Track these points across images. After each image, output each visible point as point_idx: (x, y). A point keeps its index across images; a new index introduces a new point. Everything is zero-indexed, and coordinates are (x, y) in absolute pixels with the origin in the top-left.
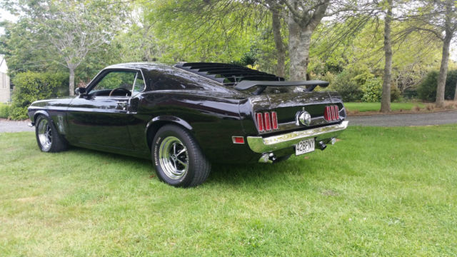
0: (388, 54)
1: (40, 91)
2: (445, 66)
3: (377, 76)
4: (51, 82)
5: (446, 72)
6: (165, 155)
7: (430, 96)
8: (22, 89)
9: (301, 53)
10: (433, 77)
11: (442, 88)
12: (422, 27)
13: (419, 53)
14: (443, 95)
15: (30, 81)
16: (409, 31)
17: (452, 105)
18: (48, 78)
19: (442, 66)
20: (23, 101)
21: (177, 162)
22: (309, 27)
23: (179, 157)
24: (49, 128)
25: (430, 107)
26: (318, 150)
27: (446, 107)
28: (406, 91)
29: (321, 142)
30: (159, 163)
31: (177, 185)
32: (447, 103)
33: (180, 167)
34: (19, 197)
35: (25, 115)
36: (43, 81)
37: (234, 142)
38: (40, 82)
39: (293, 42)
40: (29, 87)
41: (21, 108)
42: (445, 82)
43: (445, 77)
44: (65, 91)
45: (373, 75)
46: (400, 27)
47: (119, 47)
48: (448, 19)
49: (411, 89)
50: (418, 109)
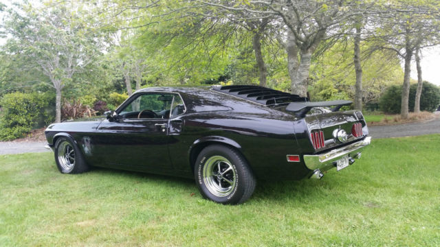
0: (359, 71)
1: (28, 111)
2: (407, 81)
3: (340, 91)
4: (39, 103)
5: (409, 87)
6: (208, 174)
7: (392, 109)
8: (10, 110)
9: (302, 73)
10: (394, 91)
11: (406, 101)
12: (384, 46)
13: (381, 69)
14: (407, 107)
15: (19, 102)
16: (372, 50)
17: (416, 116)
18: (36, 98)
19: (405, 81)
20: (11, 122)
21: (222, 180)
22: (309, 50)
23: (224, 175)
24: (70, 150)
25: (397, 120)
27: (411, 119)
28: (367, 104)
30: (203, 181)
31: (226, 203)
32: (410, 115)
33: (225, 185)
34: (76, 220)
35: (13, 136)
36: (31, 102)
37: (289, 161)
38: (28, 103)
39: (292, 63)
40: (18, 108)
41: (8, 129)
42: (408, 96)
43: (408, 91)
44: (52, 111)
45: (337, 90)
46: (365, 46)
47: (105, 67)
48: (407, 39)
49: (373, 102)
50: (386, 121)
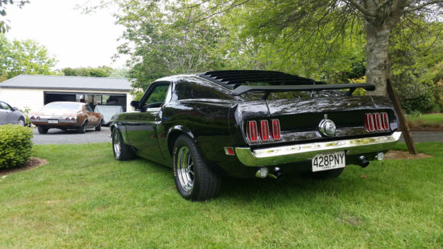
9: (378, 56)
21: (190, 173)
22: (385, 26)
23: (191, 168)
26: (353, 166)
29: (362, 157)
30: (177, 173)
31: (187, 198)
37: (227, 153)
